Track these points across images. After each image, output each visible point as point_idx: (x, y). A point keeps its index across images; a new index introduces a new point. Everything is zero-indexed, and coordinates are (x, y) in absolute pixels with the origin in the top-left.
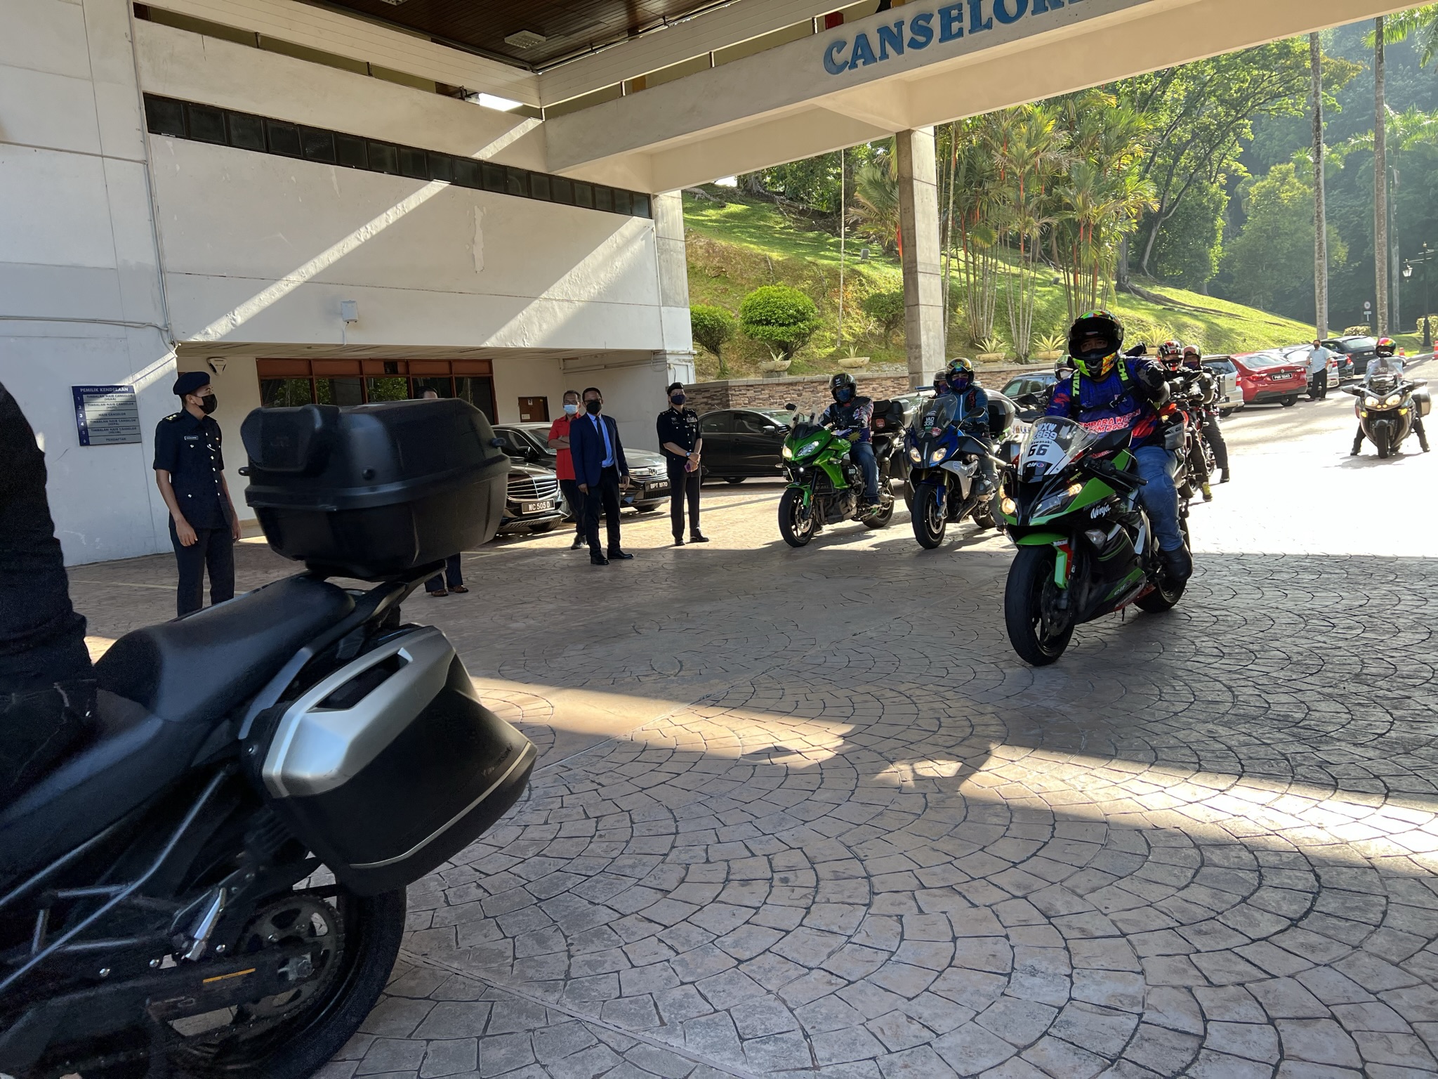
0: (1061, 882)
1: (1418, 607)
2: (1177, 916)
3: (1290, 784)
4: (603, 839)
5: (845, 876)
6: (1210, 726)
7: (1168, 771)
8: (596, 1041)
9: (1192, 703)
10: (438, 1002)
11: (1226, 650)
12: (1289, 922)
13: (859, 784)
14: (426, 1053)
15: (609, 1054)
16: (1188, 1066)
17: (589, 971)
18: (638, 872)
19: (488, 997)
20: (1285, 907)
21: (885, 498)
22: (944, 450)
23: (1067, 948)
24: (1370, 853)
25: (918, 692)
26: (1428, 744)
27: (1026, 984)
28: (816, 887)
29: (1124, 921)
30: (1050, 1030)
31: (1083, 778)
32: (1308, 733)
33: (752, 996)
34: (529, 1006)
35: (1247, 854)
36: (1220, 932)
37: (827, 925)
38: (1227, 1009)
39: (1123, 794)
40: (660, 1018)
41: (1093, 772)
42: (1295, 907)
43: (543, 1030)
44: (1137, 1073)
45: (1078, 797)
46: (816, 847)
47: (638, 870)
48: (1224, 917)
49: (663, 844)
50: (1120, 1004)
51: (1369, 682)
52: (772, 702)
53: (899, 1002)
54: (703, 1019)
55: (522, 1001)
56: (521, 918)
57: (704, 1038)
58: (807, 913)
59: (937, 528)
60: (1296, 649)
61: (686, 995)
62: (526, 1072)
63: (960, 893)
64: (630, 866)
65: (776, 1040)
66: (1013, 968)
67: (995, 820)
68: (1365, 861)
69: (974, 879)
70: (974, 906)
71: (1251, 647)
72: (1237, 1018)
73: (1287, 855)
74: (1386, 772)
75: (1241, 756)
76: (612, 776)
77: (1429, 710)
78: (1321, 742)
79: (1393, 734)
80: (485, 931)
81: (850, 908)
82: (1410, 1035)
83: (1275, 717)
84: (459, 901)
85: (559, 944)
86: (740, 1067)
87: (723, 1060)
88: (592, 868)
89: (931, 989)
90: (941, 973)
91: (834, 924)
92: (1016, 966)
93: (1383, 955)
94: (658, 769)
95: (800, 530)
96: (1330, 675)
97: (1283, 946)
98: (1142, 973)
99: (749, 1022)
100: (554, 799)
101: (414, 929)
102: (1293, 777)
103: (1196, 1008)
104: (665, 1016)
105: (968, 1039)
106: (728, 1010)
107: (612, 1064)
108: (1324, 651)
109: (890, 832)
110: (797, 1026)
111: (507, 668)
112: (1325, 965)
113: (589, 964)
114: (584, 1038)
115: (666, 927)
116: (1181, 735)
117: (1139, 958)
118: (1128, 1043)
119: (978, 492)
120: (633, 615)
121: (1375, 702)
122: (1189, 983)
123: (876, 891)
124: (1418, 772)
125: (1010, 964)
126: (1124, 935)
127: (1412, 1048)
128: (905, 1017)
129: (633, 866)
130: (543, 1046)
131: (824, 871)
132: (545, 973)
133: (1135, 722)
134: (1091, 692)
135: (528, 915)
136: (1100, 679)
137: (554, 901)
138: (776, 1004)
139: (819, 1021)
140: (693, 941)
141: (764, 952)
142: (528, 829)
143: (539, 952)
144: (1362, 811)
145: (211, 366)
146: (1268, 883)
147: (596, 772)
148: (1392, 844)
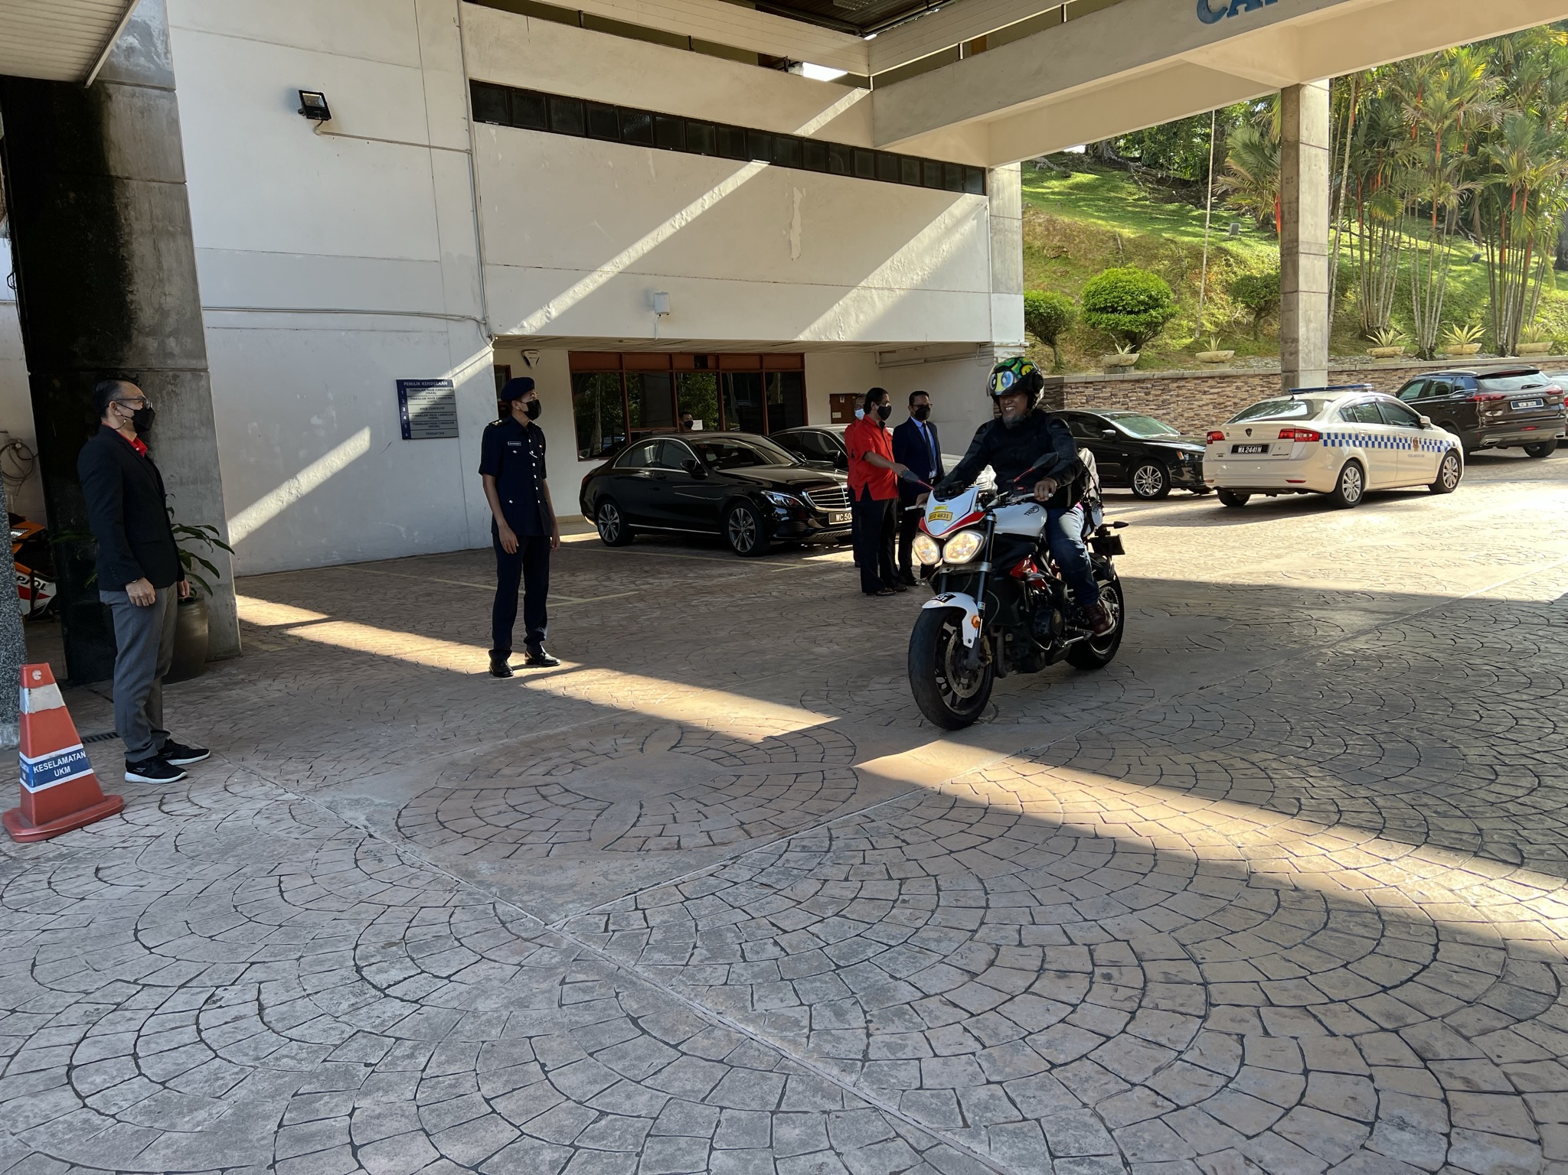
0: (1443, 1017)
4: (907, 905)
5: (1178, 979)
8: (893, 1134)
10: (732, 1067)
13: (1198, 872)
14: (719, 1121)
15: (907, 1151)
17: (889, 1055)
18: (946, 947)
19: (783, 1068)
23: (1445, 1101)
25: (1274, 765)
27: (1392, 1138)
28: (1144, 989)
29: (1521, 1075)
31: (1477, 890)
33: (1066, 1108)
34: (825, 1085)
37: (1155, 1036)
39: (1528, 915)
40: (964, 1118)
41: (1491, 884)
43: (838, 1114)
45: (1470, 913)
46: (1146, 942)
47: (944, 944)
49: (970, 921)
52: (1101, 762)
53: (1236, 1139)
54: (1010, 1127)
55: (818, 1078)
57: (1010, 1148)
58: (1132, 1018)
61: (992, 1096)
62: (820, 1158)
63: (1315, 1017)
64: (935, 940)
65: (1091, 1163)
66: (1377, 1117)
67: (1363, 931)
69: (1332, 1001)
70: (1333, 1034)
76: (917, 833)
80: (781, 995)
81: (1182, 1018)
84: (755, 958)
85: (857, 1020)
88: (894, 937)
89: (1276, 1128)
90: (1288, 1111)
91: (1162, 1035)
92: (1380, 1115)
94: (967, 831)
98: (1539, 1142)
99: (1061, 1137)
100: (856, 853)
101: (711, 983)
104: (969, 1116)
106: (1038, 1120)
107: (910, 1163)
109: (1233, 932)
110: (1115, 1151)
111: (809, 698)
113: (888, 1046)
114: (881, 1129)
115: (972, 1015)
117: (1537, 1123)
123: (1213, 1002)
125: (1373, 1111)
126: (1518, 1093)
128: (1242, 1159)
129: (939, 941)
130: (838, 1132)
131: (1153, 970)
132: (843, 1050)
133: (1549, 823)
134: (1493, 781)
135: (826, 982)
136: (1506, 765)
137: (852, 970)
138: (1093, 1121)
139: (1141, 1147)
140: (1002, 1036)
141: (1080, 1059)
142: (828, 885)
143: (836, 1025)
145: (525, 358)
147: (901, 827)
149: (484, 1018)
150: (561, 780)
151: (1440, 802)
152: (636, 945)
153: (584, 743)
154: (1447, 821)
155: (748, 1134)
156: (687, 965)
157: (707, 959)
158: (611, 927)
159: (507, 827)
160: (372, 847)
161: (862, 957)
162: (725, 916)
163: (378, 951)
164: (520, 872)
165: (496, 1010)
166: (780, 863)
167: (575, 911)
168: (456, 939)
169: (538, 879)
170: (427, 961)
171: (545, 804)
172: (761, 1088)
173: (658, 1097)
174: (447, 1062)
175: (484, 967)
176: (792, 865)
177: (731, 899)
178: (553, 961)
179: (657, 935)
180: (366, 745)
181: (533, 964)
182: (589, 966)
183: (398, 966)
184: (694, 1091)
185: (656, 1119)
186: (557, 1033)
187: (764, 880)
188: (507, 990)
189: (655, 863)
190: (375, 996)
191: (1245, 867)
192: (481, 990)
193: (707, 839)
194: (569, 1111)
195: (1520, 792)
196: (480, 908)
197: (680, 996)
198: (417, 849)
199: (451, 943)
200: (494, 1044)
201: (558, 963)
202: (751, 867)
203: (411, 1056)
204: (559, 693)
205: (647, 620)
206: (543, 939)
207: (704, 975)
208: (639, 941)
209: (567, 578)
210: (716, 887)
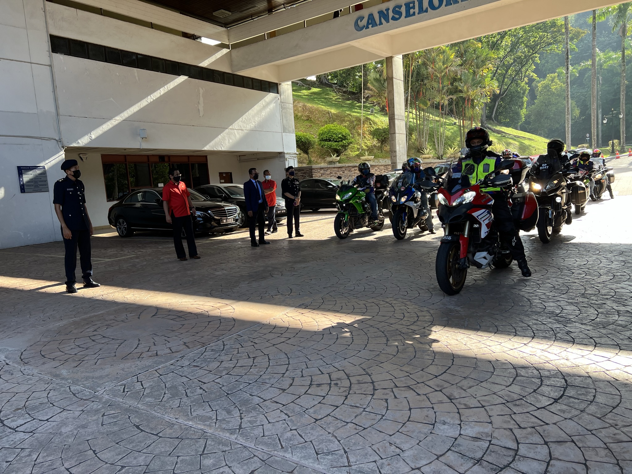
0: (456, 384)
1: (609, 265)
2: (506, 398)
3: (554, 341)
4: (257, 367)
5: (363, 382)
6: (520, 316)
7: (502, 336)
8: (253, 455)
9: (513, 306)
10: (182, 439)
11: (527, 283)
12: (554, 400)
13: (368, 342)
14: (177, 462)
15: (259, 461)
16: (511, 463)
17: (250, 425)
18: (273, 381)
19: (205, 437)
20: (552, 394)
21: (380, 218)
22: (406, 197)
23: (458, 413)
24: (588, 370)
25: (394, 302)
26: (613, 324)
27: (441, 428)
28: (350, 387)
29: (483, 401)
30: (452, 448)
31: (465, 339)
32: (562, 319)
33: (322, 435)
34: (223, 441)
35: (536, 371)
36: (524, 405)
37: (355, 404)
38: (527, 438)
39: (483, 346)
40: (281, 445)
41: (470, 336)
42: (556, 394)
43: (229, 451)
44: (488, 466)
45: (464, 347)
46: (350, 370)
48: (526, 399)
49: (282, 369)
50: (481, 436)
51: (588, 297)
52: (331, 306)
53: (386, 437)
54: (300, 445)
56: (220, 402)
57: (300, 453)
58: (346, 398)
59: (403, 231)
60: (557, 283)
61: (293, 435)
62: (221, 470)
63: (412, 389)
65: (332, 454)
66: (435, 421)
67: (428, 357)
68: (586, 374)
69: (418, 383)
70: (419, 395)
71: (538, 282)
72: (532, 442)
73: (553, 371)
74: (595, 336)
75: (534, 329)
76: (260, 339)
77: (613, 309)
78: (567, 323)
79: (598, 319)
80: (204, 408)
81: (365, 396)
82: (605, 449)
83: (548, 312)
84: (192, 395)
85: (236, 413)
86: (316, 466)
87: (309, 463)
88: (251, 380)
89: (400, 431)
90: (404, 424)
91: (357, 403)
92: (437, 421)
93: (594, 414)
94: (281, 336)
95: (343, 232)
96: (571, 294)
97: (551, 410)
98: (491, 423)
99: (320, 446)
100: (235, 350)
101: (172, 407)
102: (555, 338)
103: (514, 437)
104: (283, 444)
105: (416, 452)
106: (311, 441)
107: (260, 466)
108: (569, 284)
109: (382, 363)
110: (341, 448)
111: (214, 292)
112: (569, 419)
113: (250, 422)
114: (247, 454)
115: (284, 405)
116: (508, 320)
117: (490, 416)
118: (485, 453)
119: (421, 215)
120: (270, 269)
121: (590, 306)
122: (511, 427)
123: (376, 388)
124: (608, 336)
125: (434, 420)
126: (483, 407)
127: (606, 454)
128: (388, 443)
129: (269, 379)
130: (229, 458)
131: (353, 380)
132: (230, 426)
135: (223, 401)
136: (473, 296)
137: (234, 394)
138: (333, 438)
139: (351, 445)
140: (296, 411)
141: (327, 416)
142: (223, 363)
143: (228, 417)
144: (585, 353)
145: (80, 157)
146: (545, 384)
147: (253, 337)
148: (597, 366)
149: (65, 435)
150: (101, 333)
152: (138, 396)
153: (112, 317)
155: (190, 465)
156: (161, 401)
157: (170, 398)
158: (126, 390)
159: (75, 354)
160: (7, 369)
161: (238, 389)
162: (178, 380)
163: (12, 413)
164: (82, 372)
165: (71, 431)
166: (202, 357)
167: (109, 386)
168: (51, 403)
169: (91, 375)
170: (37, 414)
171: (93, 343)
172: (196, 446)
173: (149, 456)
174: (47, 456)
175: (65, 413)
176: (207, 357)
177: (181, 373)
178: (99, 407)
179: (147, 391)
180: (5, 326)
181: (89, 410)
182: (116, 407)
183: (22, 418)
184: (165, 452)
185: (148, 466)
186: (101, 437)
187: (195, 364)
188: (76, 422)
189: (147, 362)
190: (10, 432)
191: (385, 340)
192: (64, 423)
193: (170, 351)
194: (107, 468)
196: (62, 389)
197: (158, 414)
198: (31, 367)
199: (48, 405)
200: (71, 445)
201: (101, 407)
202: (189, 360)
203: (29, 455)
204: (100, 298)
205: (140, 266)
206: (94, 398)
207: (170, 404)
208: (139, 394)
209: (103, 251)
210: (174, 369)
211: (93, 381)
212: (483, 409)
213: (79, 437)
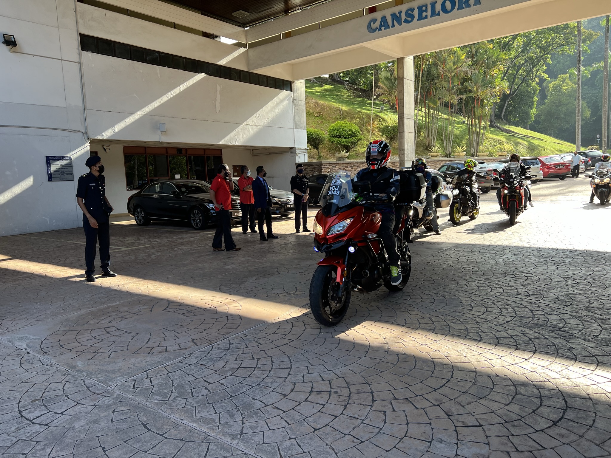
0: (455, 399)
2: (504, 417)
3: (556, 357)
4: (260, 369)
5: (362, 391)
6: (522, 329)
7: (503, 349)
9: (515, 317)
10: (186, 442)
11: (530, 293)
12: (552, 423)
13: (370, 349)
17: (251, 431)
18: (275, 385)
19: (208, 440)
20: (551, 416)
23: (456, 431)
24: (590, 392)
25: (397, 307)
27: (438, 447)
28: (349, 396)
29: (481, 419)
31: (466, 350)
32: (565, 334)
33: (320, 446)
34: (225, 446)
35: (536, 390)
36: (523, 426)
37: (353, 414)
39: (483, 359)
40: (280, 454)
41: (471, 348)
42: (555, 416)
45: (464, 359)
46: (350, 377)
47: (274, 384)
48: (525, 419)
49: (285, 373)
51: (592, 311)
53: (383, 452)
54: (298, 456)
55: (222, 443)
58: (345, 408)
60: (561, 294)
61: (292, 444)
63: (411, 402)
66: (432, 439)
67: (428, 368)
68: (587, 395)
69: (417, 396)
70: (417, 408)
71: (541, 292)
73: (553, 391)
74: (598, 354)
75: (535, 343)
76: (264, 340)
78: (570, 338)
79: (601, 336)
80: (208, 410)
81: (364, 407)
83: (551, 325)
84: (197, 395)
85: (239, 417)
88: (254, 383)
89: (397, 447)
90: (401, 439)
91: (356, 414)
92: (434, 438)
93: (593, 440)
94: (284, 337)
96: (575, 307)
97: (550, 434)
98: (488, 444)
100: (240, 349)
101: (178, 407)
102: (557, 354)
104: (282, 453)
106: (309, 452)
108: (573, 295)
109: (382, 372)
111: (223, 287)
112: (567, 444)
113: (251, 427)
115: (284, 412)
116: (509, 332)
117: (487, 437)
119: (426, 215)
120: (277, 265)
121: (595, 320)
122: (508, 449)
123: (375, 399)
125: (431, 437)
126: (481, 426)
129: (272, 383)
131: (353, 389)
132: (232, 430)
133: (490, 325)
134: (471, 310)
135: (226, 403)
136: (476, 304)
137: (237, 397)
138: (330, 450)
140: (296, 419)
141: (325, 426)
142: (228, 363)
143: (230, 420)
144: (587, 372)
145: (104, 148)
146: (545, 404)
147: (258, 337)
148: (599, 388)
149: (78, 430)
150: (115, 325)
151: (453, 319)
152: (147, 394)
153: (126, 309)
154: (456, 325)
156: (168, 400)
157: (177, 397)
158: (136, 386)
159: (91, 346)
160: (28, 358)
161: (241, 392)
162: (185, 379)
163: (29, 404)
164: (96, 365)
165: (83, 426)
166: (208, 355)
167: (121, 380)
168: (66, 396)
169: (104, 368)
170: (52, 407)
171: (108, 335)
172: (199, 449)
174: (60, 451)
175: (78, 407)
176: (214, 356)
177: (188, 371)
178: (110, 403)
179: (156, 388)
180: (27, 313)
181: (101, 404)
182: (126, 404)
183: (39, 410)
184: (170, 454)
186: (110, 434)
187: (202, 363)
188: (88, 416)
189: (156, 358)
190: (28, 423)
191: (386, 347)
192: (77, 418)
193: (178, 347)
195: (480, 314)
196: (77, 382)
197: (165, 413)
198: (49, 357)
199: (63, 398)
200: (82, 440)
201: (112, 403)
202: (197, 358)
203: (44, 449)
204: (116, 288)
205: (155, 256)
206: (105, 393)
207: (176, 404)
208: (148, 391)
209: (121, 239)
210: (181, 367)
211: (106, 375)
212: (481, 428)
213: (91, 433)
